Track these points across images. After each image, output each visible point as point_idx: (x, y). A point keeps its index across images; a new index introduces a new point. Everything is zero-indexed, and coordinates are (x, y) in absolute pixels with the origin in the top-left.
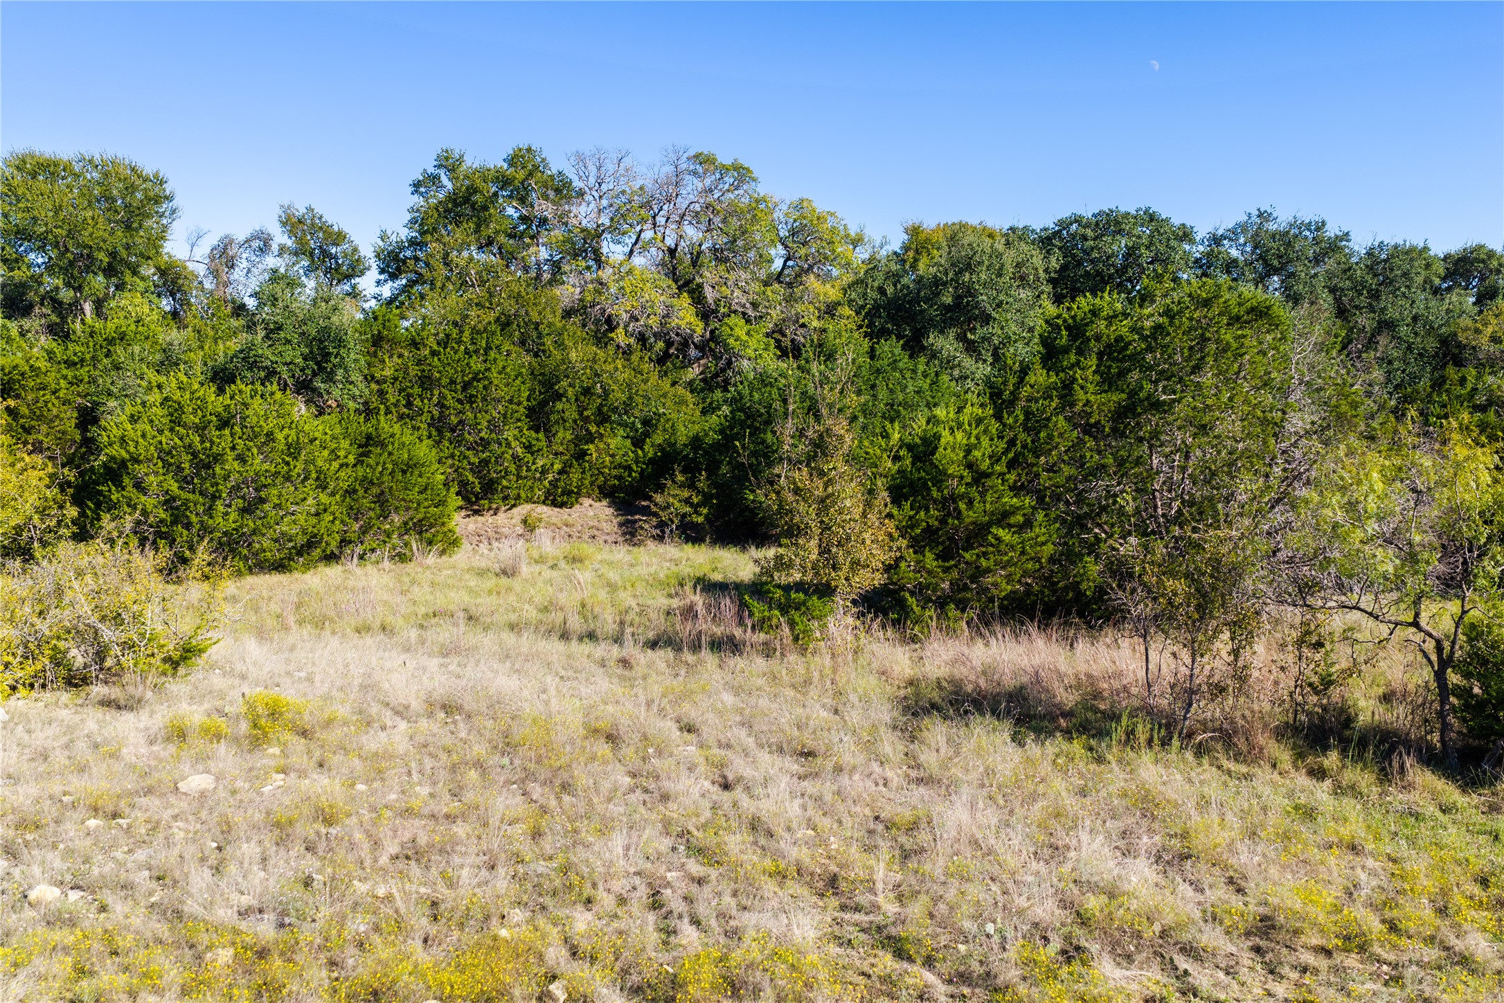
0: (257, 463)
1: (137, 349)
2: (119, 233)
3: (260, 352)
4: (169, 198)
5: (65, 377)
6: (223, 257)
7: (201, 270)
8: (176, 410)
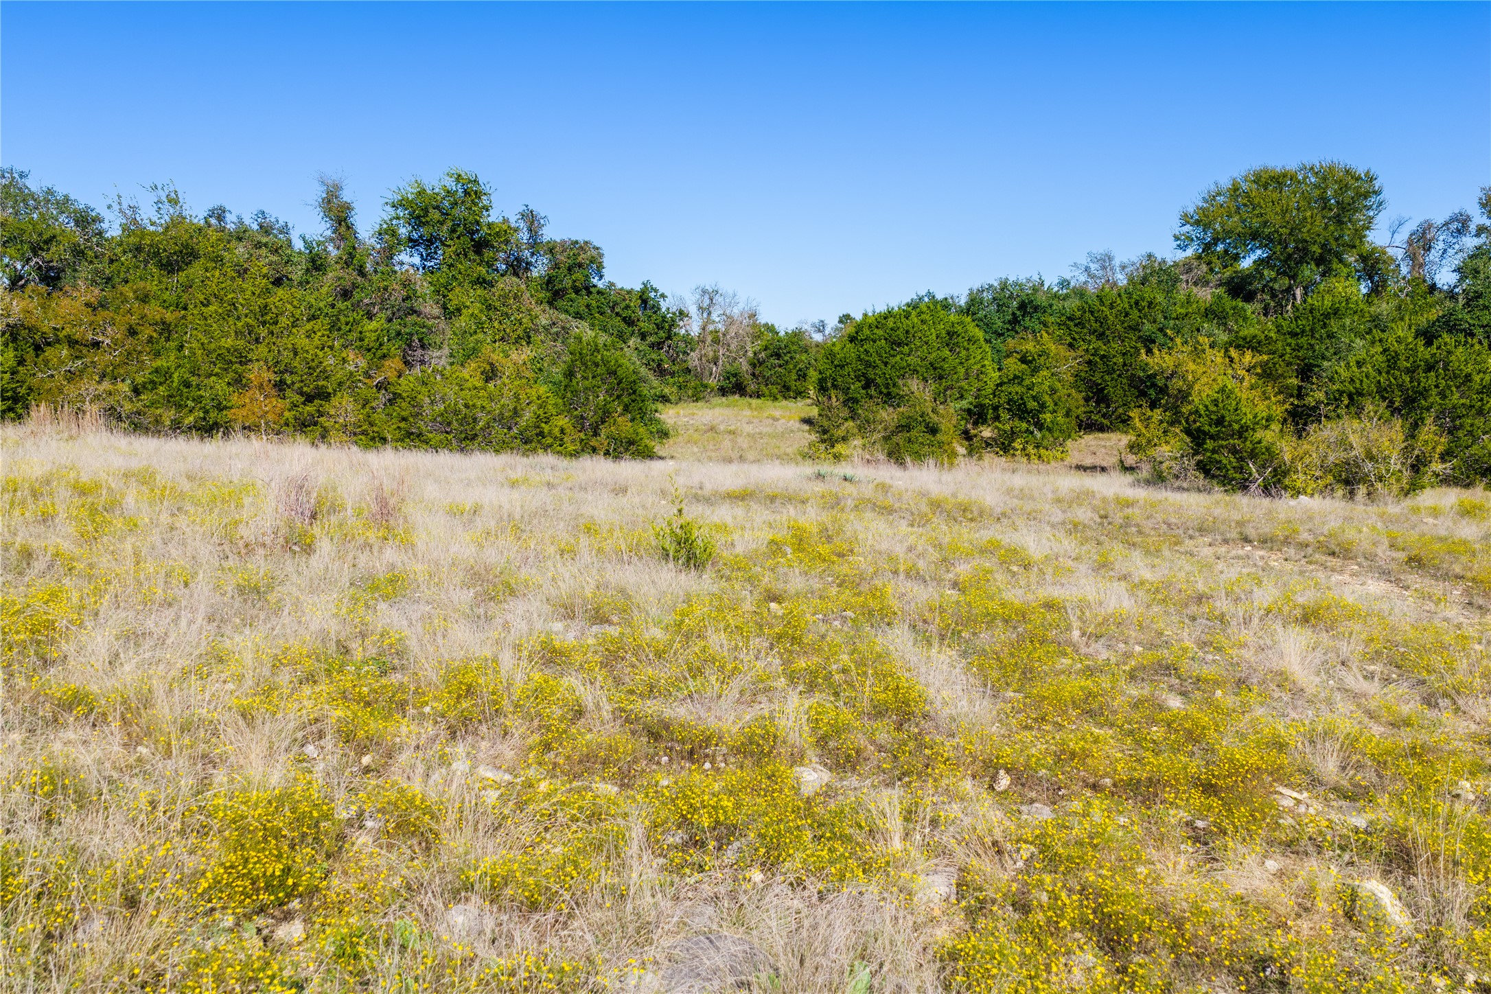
0: (1455, 398)
1: (1348, 321)
2: (1332, 228)
3: (1460, 316)
4: (1377, 193)
5: (1289, 345)
6: (1421, 241)
7: (1399, 254)
8: (1393, 358)
